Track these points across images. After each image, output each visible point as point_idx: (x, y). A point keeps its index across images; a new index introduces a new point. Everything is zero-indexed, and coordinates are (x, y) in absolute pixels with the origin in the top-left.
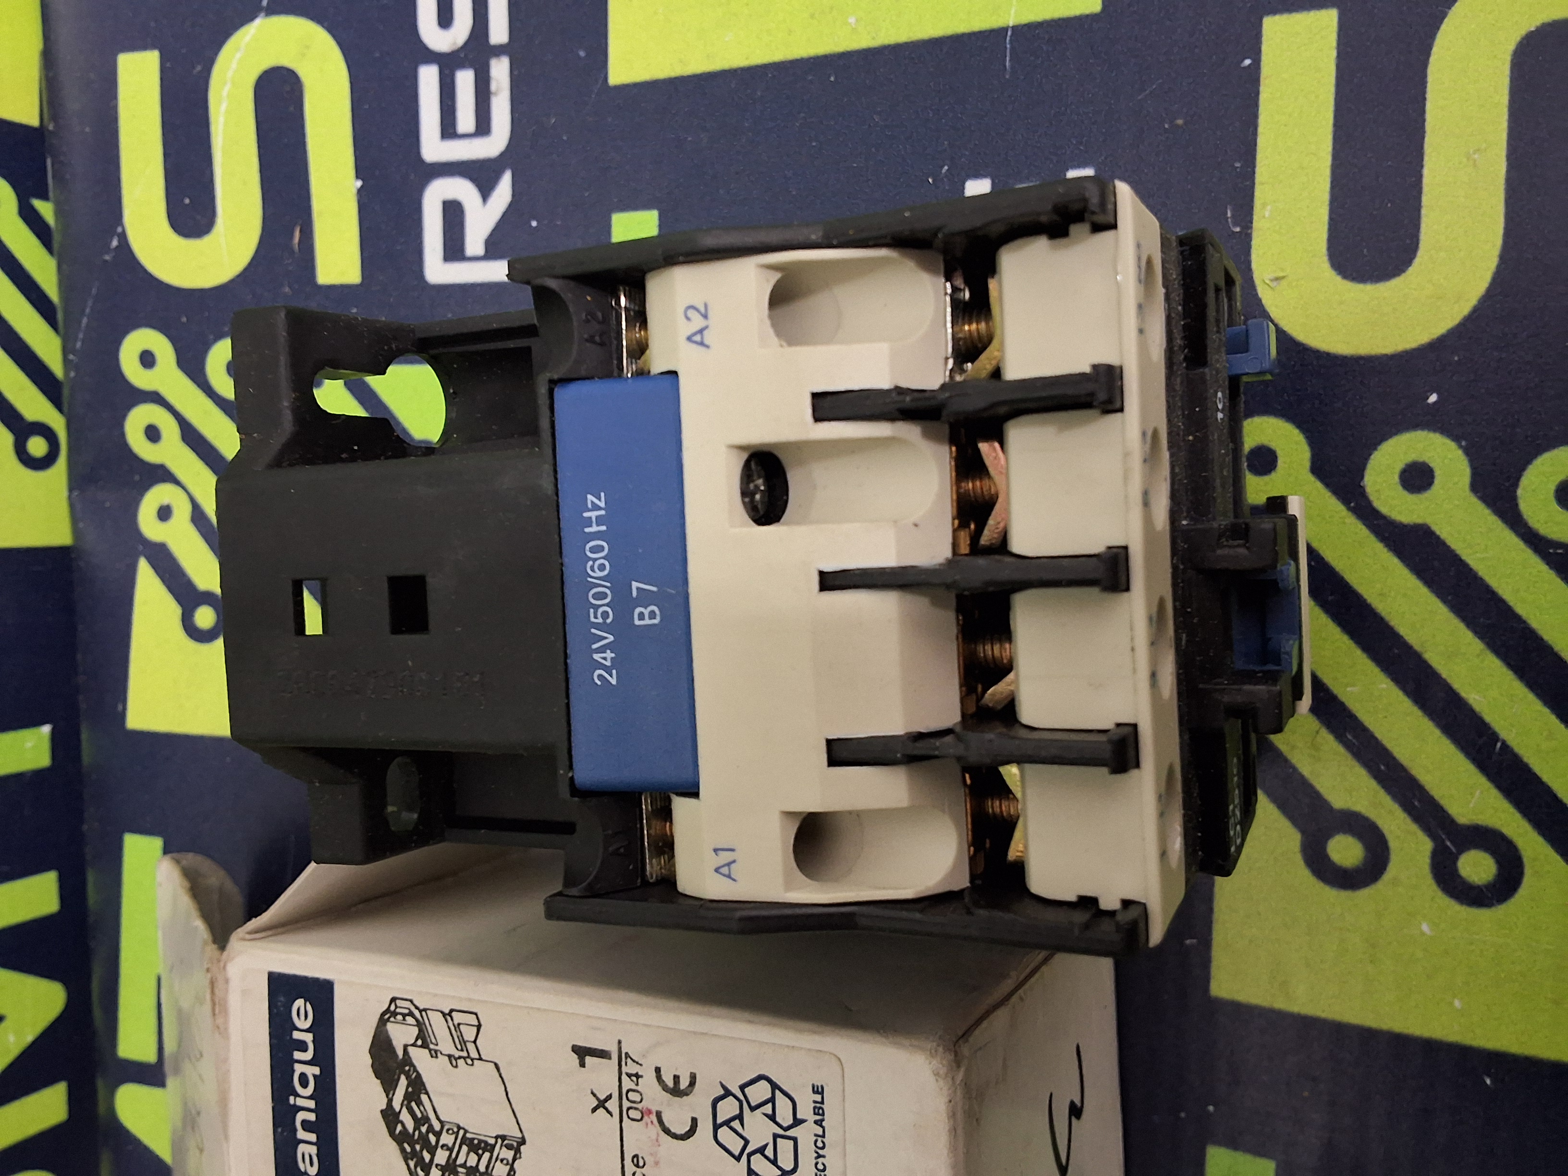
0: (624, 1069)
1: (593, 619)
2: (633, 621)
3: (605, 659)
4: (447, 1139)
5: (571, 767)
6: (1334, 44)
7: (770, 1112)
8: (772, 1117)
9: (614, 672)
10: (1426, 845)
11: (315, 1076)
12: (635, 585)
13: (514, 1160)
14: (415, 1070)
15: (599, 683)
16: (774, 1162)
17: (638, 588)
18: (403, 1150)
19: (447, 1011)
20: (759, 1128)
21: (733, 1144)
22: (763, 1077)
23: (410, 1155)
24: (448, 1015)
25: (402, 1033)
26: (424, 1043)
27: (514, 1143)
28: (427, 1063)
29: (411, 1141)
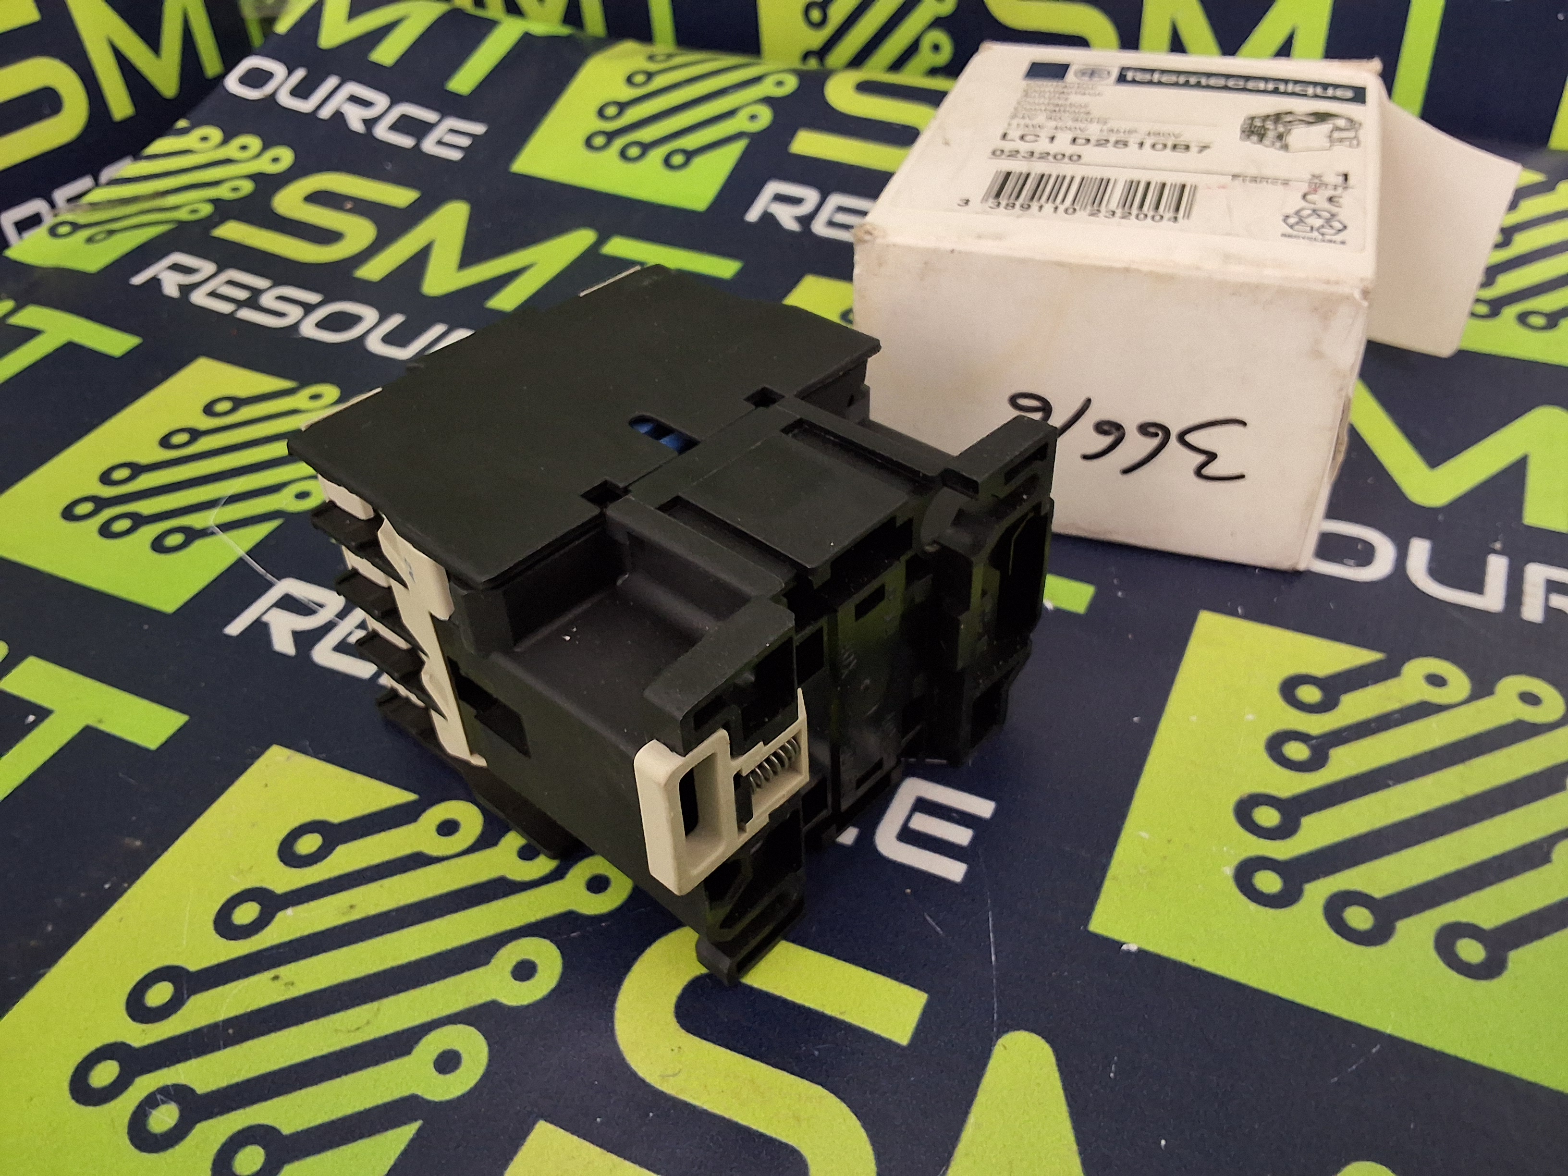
0: (1339, 187)
7: (1325, 226)
11: (1307, 94)
16: (1296, 224)
20: (1317, 222)
21: (1306, 213)
22: (1345, 227)
23: (1267, 117)
24: (1356, 137)
25: (1341, 123)
26: (1338, 129)
27: (1286, 147)
28: (1326, 127)
29: (1277, 117)
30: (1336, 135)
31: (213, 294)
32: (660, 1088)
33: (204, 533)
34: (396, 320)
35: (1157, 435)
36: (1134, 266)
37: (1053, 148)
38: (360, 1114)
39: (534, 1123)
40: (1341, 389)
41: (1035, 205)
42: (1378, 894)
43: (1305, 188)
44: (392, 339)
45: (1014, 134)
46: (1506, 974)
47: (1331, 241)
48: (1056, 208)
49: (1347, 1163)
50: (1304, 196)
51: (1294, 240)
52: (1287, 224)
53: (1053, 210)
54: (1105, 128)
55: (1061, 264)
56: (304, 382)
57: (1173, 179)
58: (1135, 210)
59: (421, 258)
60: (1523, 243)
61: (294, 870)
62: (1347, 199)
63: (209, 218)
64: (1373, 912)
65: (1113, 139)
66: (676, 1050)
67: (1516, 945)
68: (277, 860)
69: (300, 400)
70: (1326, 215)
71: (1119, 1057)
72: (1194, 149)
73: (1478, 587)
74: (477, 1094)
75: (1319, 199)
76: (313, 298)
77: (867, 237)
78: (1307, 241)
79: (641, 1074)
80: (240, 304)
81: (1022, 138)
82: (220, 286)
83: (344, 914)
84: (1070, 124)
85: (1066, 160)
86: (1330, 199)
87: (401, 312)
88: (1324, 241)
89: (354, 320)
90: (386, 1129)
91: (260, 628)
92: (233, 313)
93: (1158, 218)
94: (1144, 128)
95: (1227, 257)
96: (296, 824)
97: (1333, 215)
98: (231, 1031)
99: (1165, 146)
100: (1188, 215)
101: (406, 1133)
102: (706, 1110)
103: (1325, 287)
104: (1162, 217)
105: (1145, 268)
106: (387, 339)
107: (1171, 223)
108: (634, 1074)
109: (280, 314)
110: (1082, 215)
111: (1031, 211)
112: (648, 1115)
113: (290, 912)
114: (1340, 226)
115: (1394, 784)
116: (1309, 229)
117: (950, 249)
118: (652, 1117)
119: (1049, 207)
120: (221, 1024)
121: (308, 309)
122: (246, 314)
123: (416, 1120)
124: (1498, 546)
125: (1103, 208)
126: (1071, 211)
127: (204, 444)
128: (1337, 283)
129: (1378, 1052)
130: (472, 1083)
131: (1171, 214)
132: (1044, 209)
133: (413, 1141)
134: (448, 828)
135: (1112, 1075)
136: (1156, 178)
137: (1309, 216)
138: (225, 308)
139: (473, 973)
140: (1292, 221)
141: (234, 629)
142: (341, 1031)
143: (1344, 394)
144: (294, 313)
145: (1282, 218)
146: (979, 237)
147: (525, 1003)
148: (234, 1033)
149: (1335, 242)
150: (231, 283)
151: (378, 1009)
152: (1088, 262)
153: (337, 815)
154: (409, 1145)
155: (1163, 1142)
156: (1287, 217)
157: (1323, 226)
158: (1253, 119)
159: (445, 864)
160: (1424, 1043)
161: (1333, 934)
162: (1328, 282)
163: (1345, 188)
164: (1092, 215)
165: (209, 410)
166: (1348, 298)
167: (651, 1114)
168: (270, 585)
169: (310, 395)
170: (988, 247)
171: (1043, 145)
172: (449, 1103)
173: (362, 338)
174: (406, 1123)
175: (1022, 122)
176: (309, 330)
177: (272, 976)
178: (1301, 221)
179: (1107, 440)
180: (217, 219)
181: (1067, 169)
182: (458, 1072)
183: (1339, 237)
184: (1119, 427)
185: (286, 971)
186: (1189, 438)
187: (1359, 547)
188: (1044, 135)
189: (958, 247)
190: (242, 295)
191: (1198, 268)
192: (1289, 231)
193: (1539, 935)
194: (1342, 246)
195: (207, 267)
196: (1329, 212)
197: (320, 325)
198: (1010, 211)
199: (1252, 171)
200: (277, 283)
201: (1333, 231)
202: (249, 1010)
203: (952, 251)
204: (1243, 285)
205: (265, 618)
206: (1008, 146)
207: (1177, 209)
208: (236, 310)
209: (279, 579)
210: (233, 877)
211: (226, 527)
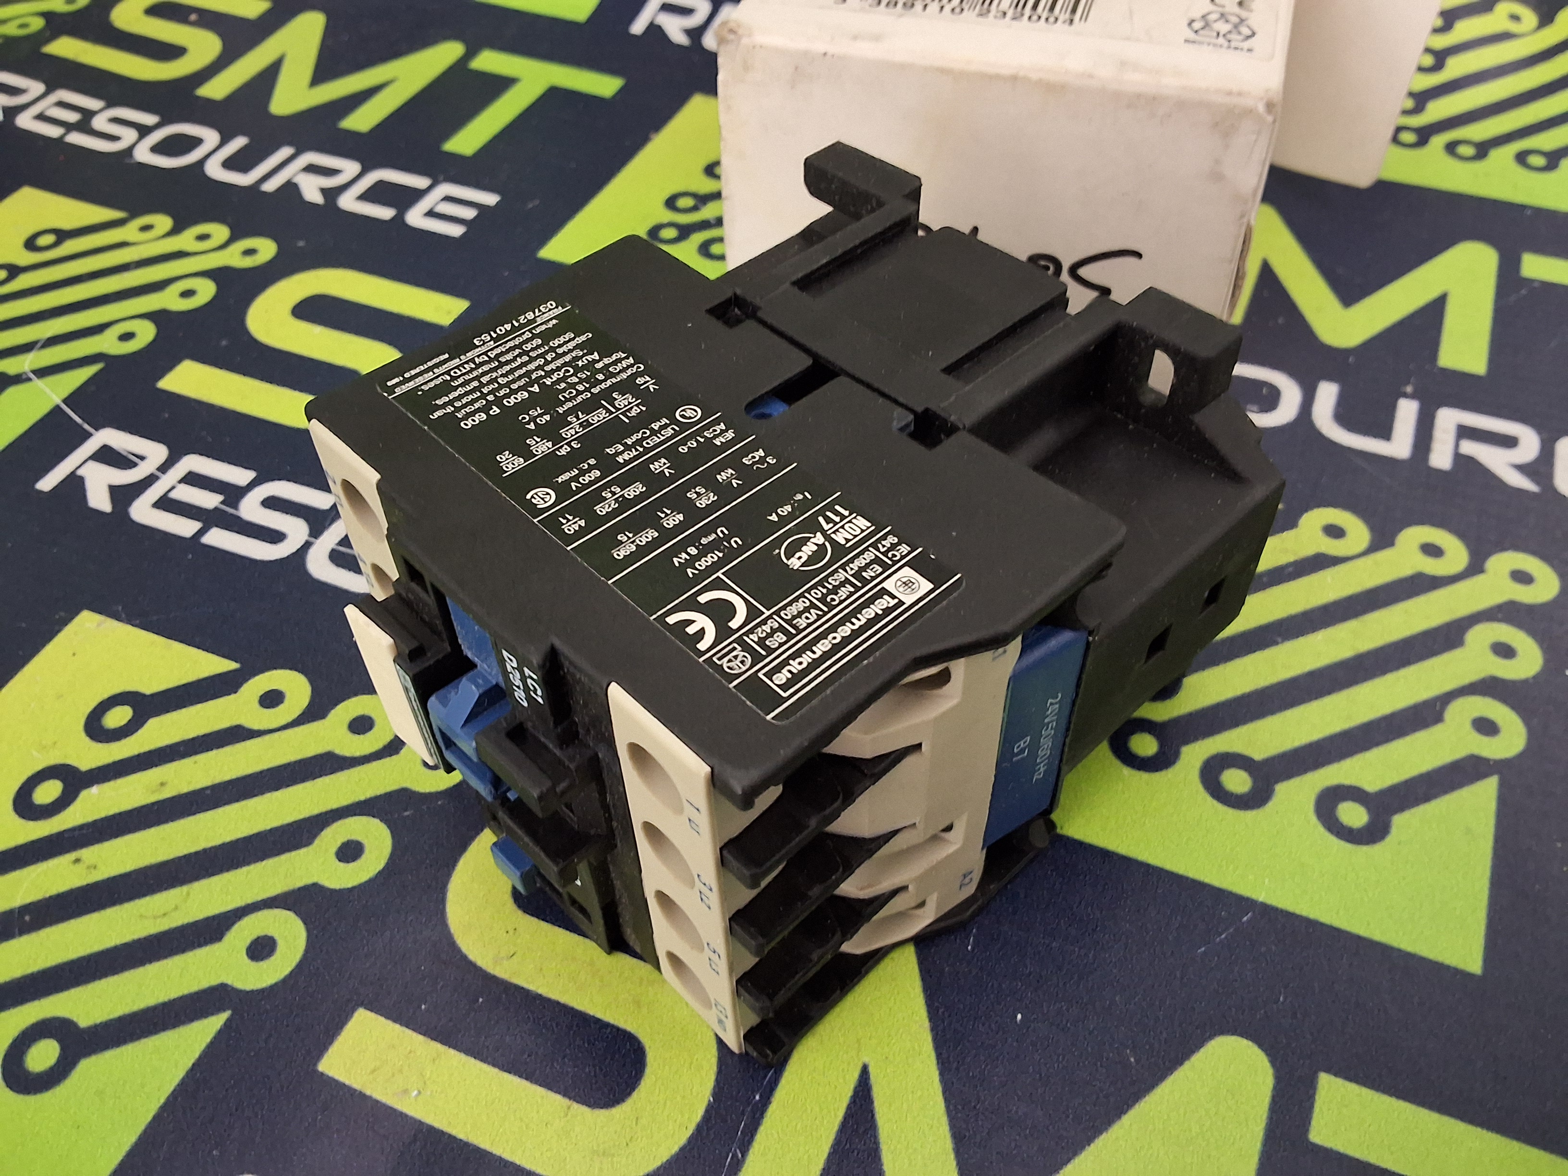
7: (1233, 32)
16: (1202, 29)
20: (1223, 27)
21: (1213, 17)
22: (1254, 34)
31: (41, 117)
32: (492, 972)
33: (19, 379)
34: (239, 142)
35: (1049, 268)
36: (1021, 74)
38: (164, 1005)
39: (353, 1011)
40: (1242, 216)
41: (919, 4)
42: (1258, 755)
44: (231, 164)
46: (1389, 839)
47: (1236, 48)
48: (942, 8)
49: (1211, 1037)
51: (1196, 46)
52: (1192, 29)
53: (938, 9)
55: (943, 71)
56: (134, 214)
58: (1027, 13)
59: (269, 76)
60: (1456, 67)
61: (100, 745)
63: (40, 33)
64: (1251, 774)
66: (511, 932)
67: (1402, 808)
68: (83, 734)
69: (130, 232)
70: (1234, 19)
71: (977, 930)
73: (1384, 432)
74: (292, 982)
76: (149, 119)
77: (731, 37)
78: (1211, 47)
79: (472, 957)
80: (69, 127)
82: (49, 107)
83: (153, 792)
86: (1240, 3)
87: (244, 134)
88: (1230, 48)
89: (191, 143)
90: (191, 1020)
91: (74, 483)
92: (62, 137)
93: (1052, 19)
95: (1123, 64)
96: (106, 696)
97: (1242, 21)
98: (27, 918)
100: (1085, 17)
101: (214, 1023)
102: (540, 995)
103: (1227, 99)
104: (1057, 19)
105: (1034, 76)
106: (228, 164)
107: (1066, 26)
108: (464, 958)
109: (114, 138)
110: (970, 15)
111: (913, 10)
112: (478, 1000)
113: (95, 790)
114: (1249, 33)
115: (1283, 642)
116: (1215, 34)
117: (823, 51)
118: (482, 1002)
119: (934, 6)
120: (17, 911)
121: (144, 131)
122: (76, 138)
123: (224, 1010)
124: (1409, 389)
125: (992, 11)
126: (958, 10)
127: (24, 281)
128: (1240, 94)
129: (1248, 921)
130: (287, 971)
131: (1068, 15)
132: (928, 8)
133: (220, 1032)
134: (272, 699)
135: (969, 948)
137: (1215, 21)
138: (54, 132)
139: (294, 854)
140: (1197, 25)
141: (47, 483)
142: (146, 917)
143: (1245, 220)
144: (129, 136)
145: (1186, 22)
146: (855, 38)
147: (350, 885)
148: (31, 920)
149: (1242, 49)
150: (61, 104)
151: (188, 894)
152: (972, 68)
153: (149, 687)
154: (215, 1038)
155: (1019, 1016)
156: (1193, 21)
157: (1230, 32)
159: (267, 738)
160: (1298, 911)
161: (1209, 799)
162: (1230, 93)
164: (981, 15)
165: (30, 244)
166: (1249, 112)
167: (481, 1000)
168: (89, 435)
169: (139, 227)
170: (865, 50)
172: (262, 991)
173: (201, 163)
174: (212, 1014)
176: (143, 154)
177: (74, 859)
178: (1207, 25)
180: (48, 34)
182: (273, 958)
183: (1246, 45)
185: (88, 854)
186: (1083, 272)
187: (1264, 391)
189: (831, 49)
190: (72, 117)
191: (1091, 76)
192: (1191, 36)
193: (1427, 798)
194: (1248, 54)
195: (36, 88)
196: (1238, 17)
197: (157, 149)
198: (891, 10)
200: (110, 104)
201: (1240, 38)
202: (47, 895)
203: (825, 54)
204: (1139, 96)
205: (80, 472)
207: (1074, 11)
208: (65, 134)
209: (97, 429)
210: (35, 753)
211: (43, 372)
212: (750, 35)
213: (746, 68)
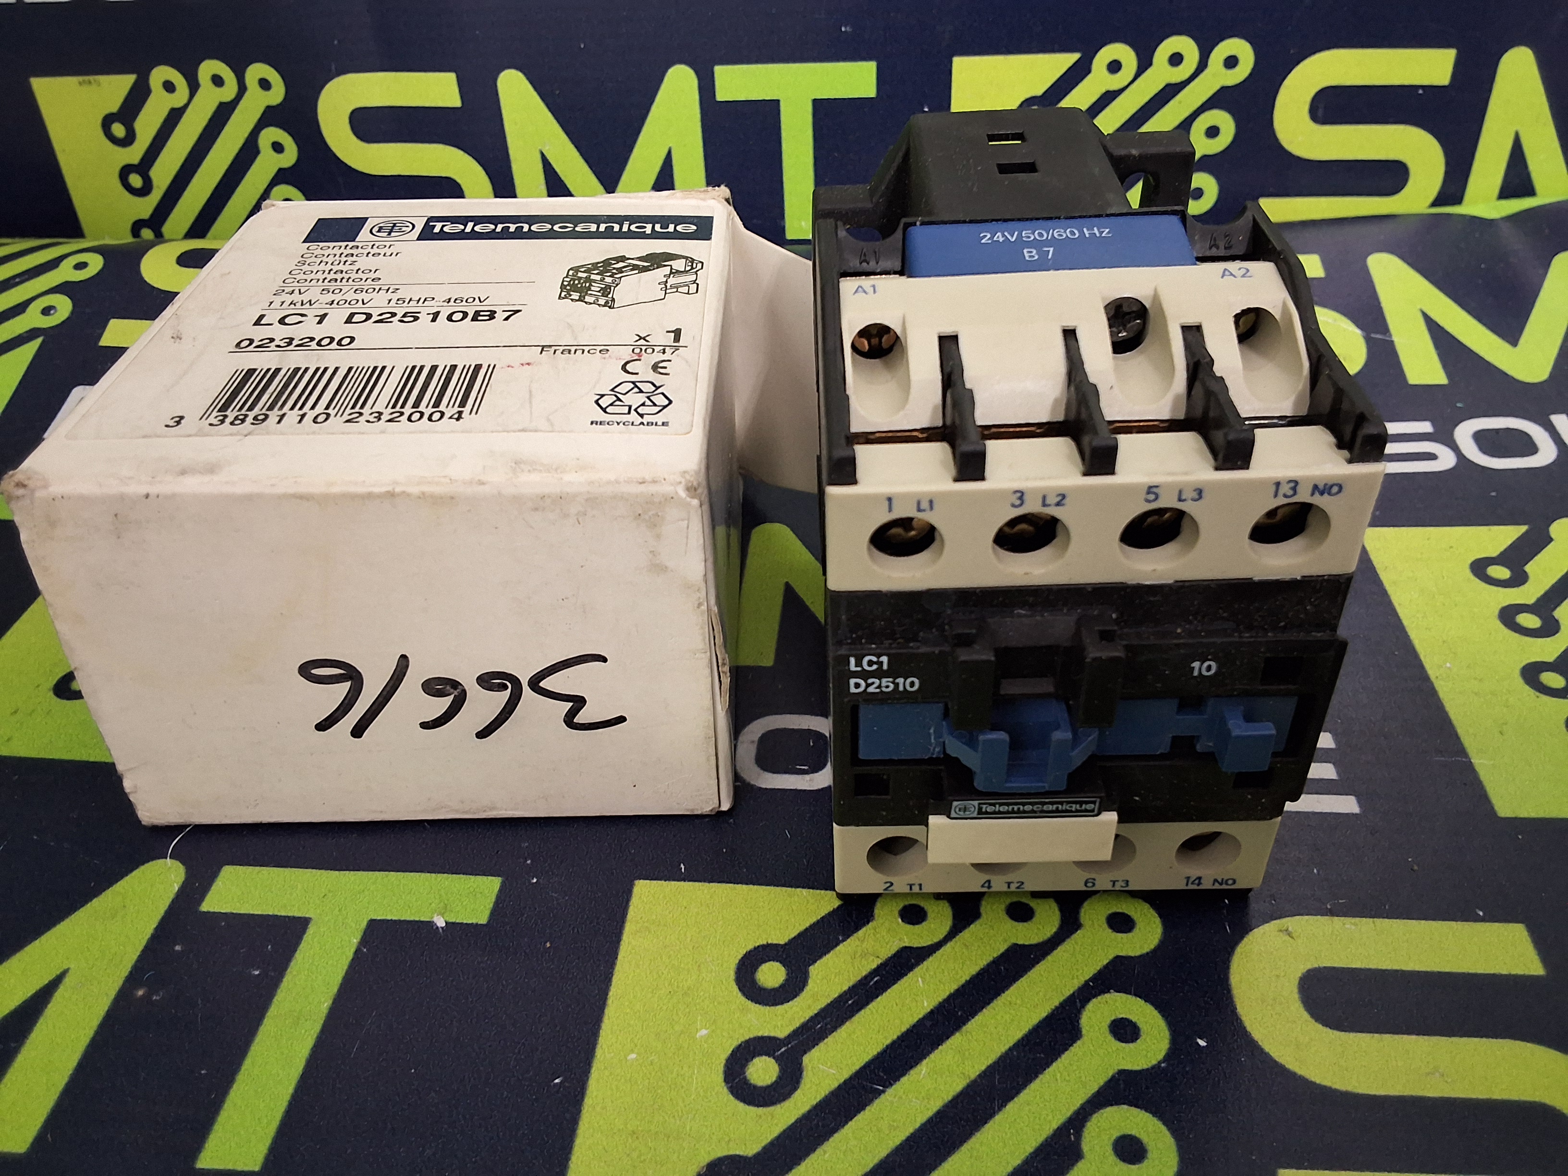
0: (667, 348)
1: (1024, 232)
2: (1028, 248)
3: (998, 237)
4: (609, 280)
5: (922, 224)
6: (1513, 972)
7: (646, 404)
8: (643, 404)
9: (990, 242)
10: (782, 1033)
11: (645, 232)
12: (1051, 249)
13: (599, 305)
14: (654, 269)
15: (982, 235)
16: (611, 405)
17: (1049, 251)
18: (599, 263)
19: (697, 282)
20: (635, 399)
21: (622, 389)
22: (670, 402)
23: (595, 266)
24: (694, 282)
25: (679, 265)
26: (674, 273)
27: (610, 304)
28: (660, 273)
29: (605, 266)
30: (672, 281)
35: (505, 687)
36: (398, 489)
37: (319, 332)
41: (274, 415)
43: (626, 354)
45: (272, 317)
47: (651, 424)
48: (303, 416)
50: (624, 368)
51: (607, 428)
52: (600, 407)
53: (297, 418)
54: (395, 297)
57: (464, 359)
58: (408, 410)
62: (676, 364)
65: (400, 312)
70: (649, 388)
72: (500, 316)
75: (643, 370)
77: (21, 492)
78: (622, 427)
81: (282, 321)
84: (351, 296)
85: (334, 345)
86: (655, 367)
88: (642, 423)
93: (436, 416)
94: (442, 294)
95: (518, 464)
97: (657, 388)
99: (465, 314)
100: (474, 411)
103: (642, 488)
104: (443, 415)
105: (414, 490)
107: (454, 423)
110: (337, 423)
111: (268, 422)
114: (664, 402)
116: (626, 410)
117: (145, 492)
119: (293, 416)
125: (366, 410)
126: (322, 419)
128: (654, 482)
131: (455, 409)
132: (286, 419)
136: (443, 360)
137: (628, 392)
140: (605, 402)
145: (594, 400)
146: (183, 472)
149: (656, 424)
152: (335, 490)
156: (601, 397)
158: (576, 269)
162: (645, 481)
163: (677, 348)
164: (349, 423)
166: (671, 499)
170: (193, 486)
171: (310, 328)
175: (289, 299)
178: (616, 400)
179: (445, 703)
181: (332, 358)
183: (659, 418)
184: (455, 684)
186: (544, 684)
188: (312, 313)
189: (153, 490)
191: (481, 483)
192: (601, 416)
194: (664, 429)
196: (653, 383)
198: (238, 427)
199: (567, 340)
201: (655, 410)
203: (147, 496)
204: (543, 498)
206: (259, 334)
207: (463, 404)
212: (45, 487)
213: (52, 524)
